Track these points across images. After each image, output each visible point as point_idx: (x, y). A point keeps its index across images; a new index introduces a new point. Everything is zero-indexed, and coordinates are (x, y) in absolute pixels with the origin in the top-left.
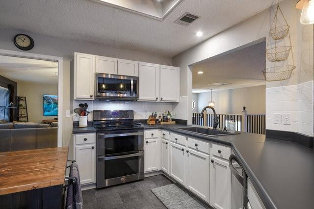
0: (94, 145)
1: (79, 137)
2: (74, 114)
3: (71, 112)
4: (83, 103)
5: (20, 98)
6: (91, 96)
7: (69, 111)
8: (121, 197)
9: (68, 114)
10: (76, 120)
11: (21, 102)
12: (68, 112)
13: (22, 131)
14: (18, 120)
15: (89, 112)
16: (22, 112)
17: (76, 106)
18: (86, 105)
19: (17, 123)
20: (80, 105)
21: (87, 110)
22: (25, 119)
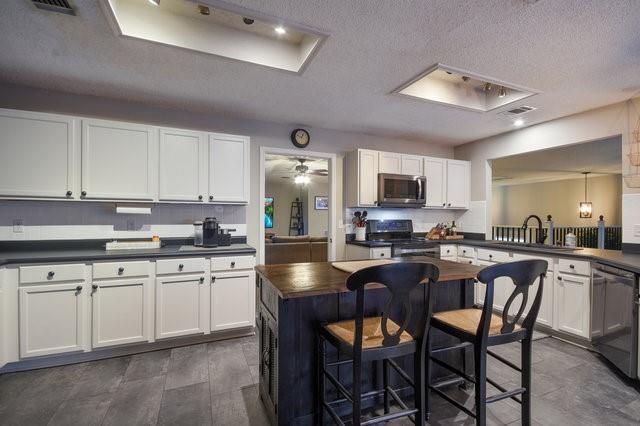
2: (347, 225)
3: (344, 223)
4: (360, 211)
6: (376, 203)
10: (350, 232)
12: (341, 222)
13: (291, 246)
17: (351, 215)
18: (365, 214)
20: (356, 213)
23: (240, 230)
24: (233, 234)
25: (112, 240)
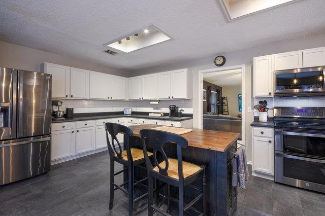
0: (272, 140)
1: (257, 130)
2: (255, 110)
3: (252, 109)
4: (263, 100)
5: (223, 98)
6: (270, 94)
7: (251, 107)
8: (301, 201)
9: (249, 109)
10: (256, 115)
11: (225, 101)
13: (224, 121)
14: (222, 114)
15: (268, 109)
16: (225, 108)
17: (256, 103)
18: (265, 102)
19: (221, 115)
20: (260, 102)
21: (267, 107)
22: (226, 113)
23: (186, 111)
24: (183, 112)
25: (151, 113)
